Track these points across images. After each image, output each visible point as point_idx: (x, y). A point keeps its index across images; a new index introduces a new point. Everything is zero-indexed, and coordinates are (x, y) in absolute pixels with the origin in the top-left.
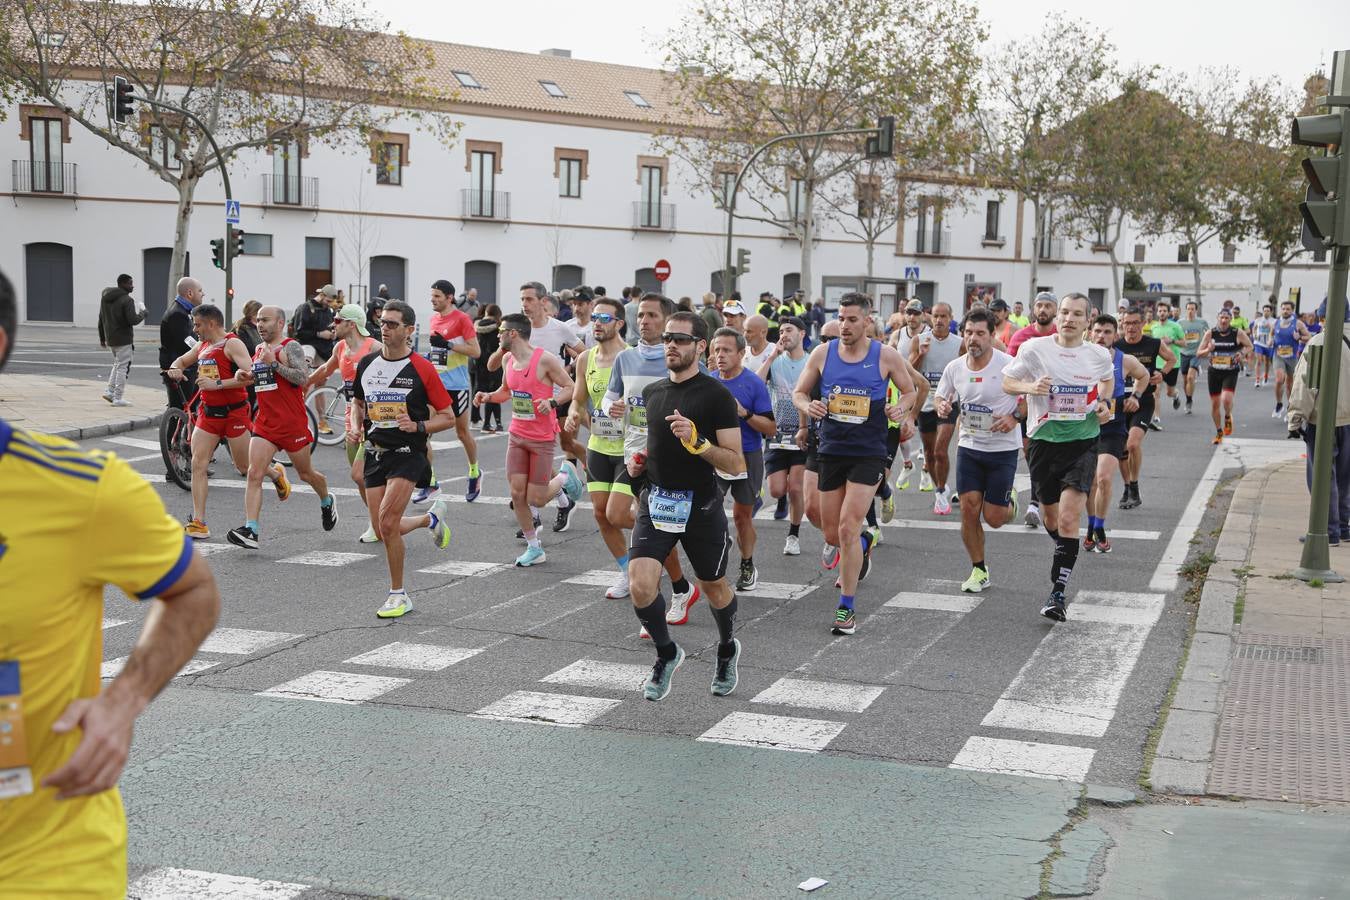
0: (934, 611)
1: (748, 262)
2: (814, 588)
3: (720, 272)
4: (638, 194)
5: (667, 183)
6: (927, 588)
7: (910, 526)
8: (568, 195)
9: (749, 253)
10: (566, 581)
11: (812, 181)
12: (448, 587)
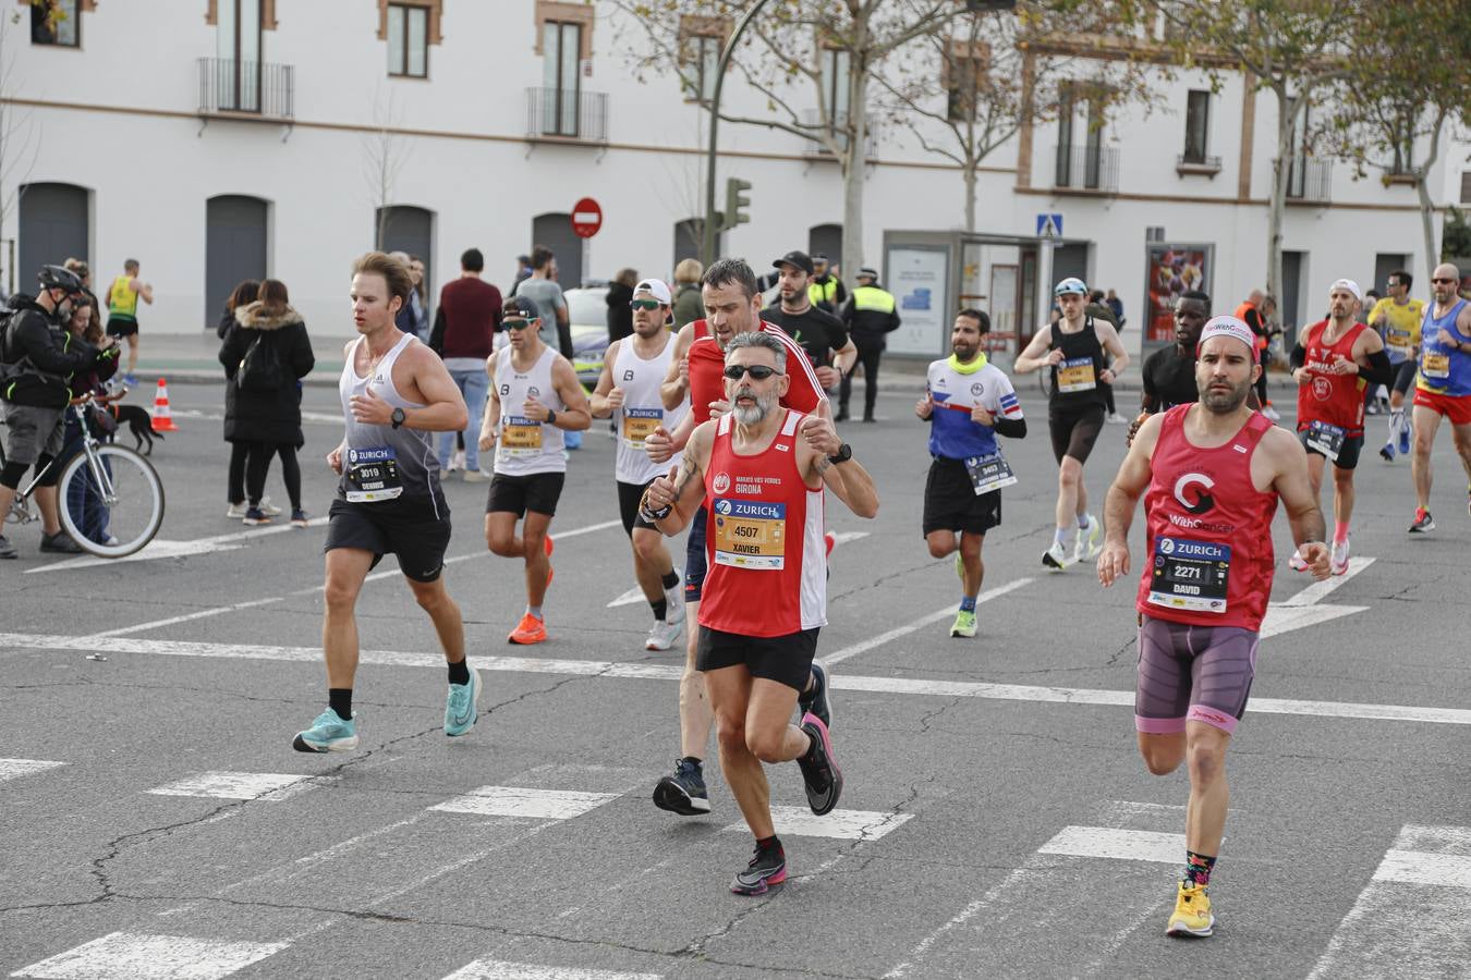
0: (1133, 863)
1: (746, 203)
2: (904, 817)
3: (691, 222)
4: (537, 73)
5: (592, 54)
6: (1117, 818)
7: (1073, 700)
8: (405, 74)
9: (747, 187)
10: (437, 807)
11: (864, 52)
12: (207, 824)
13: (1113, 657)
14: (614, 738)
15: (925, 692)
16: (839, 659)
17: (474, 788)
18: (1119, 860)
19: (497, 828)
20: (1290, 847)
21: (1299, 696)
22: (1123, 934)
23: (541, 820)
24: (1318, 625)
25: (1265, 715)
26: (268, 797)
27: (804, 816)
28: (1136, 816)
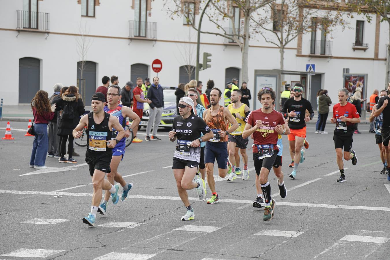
0: (366, 243)
1: (210, 61)
2: (302, 233)
3: (186, 66)
4: (132, 15)
5: (151, 9)
6: (360, 233)
7: (341, 208)
8: (87, 16)
9: (210, 55)
10: (176, 229)
11: (248, 10)
12: (118, 232)
13: (350, 198)
15: (298, 206)
17: (183, 225)
18: (362, 242)
19: (194, 234)
22: (366, 256)
23: (205, 232)
26: (130, 227)
27: (274, 232)
28: (365, 233)
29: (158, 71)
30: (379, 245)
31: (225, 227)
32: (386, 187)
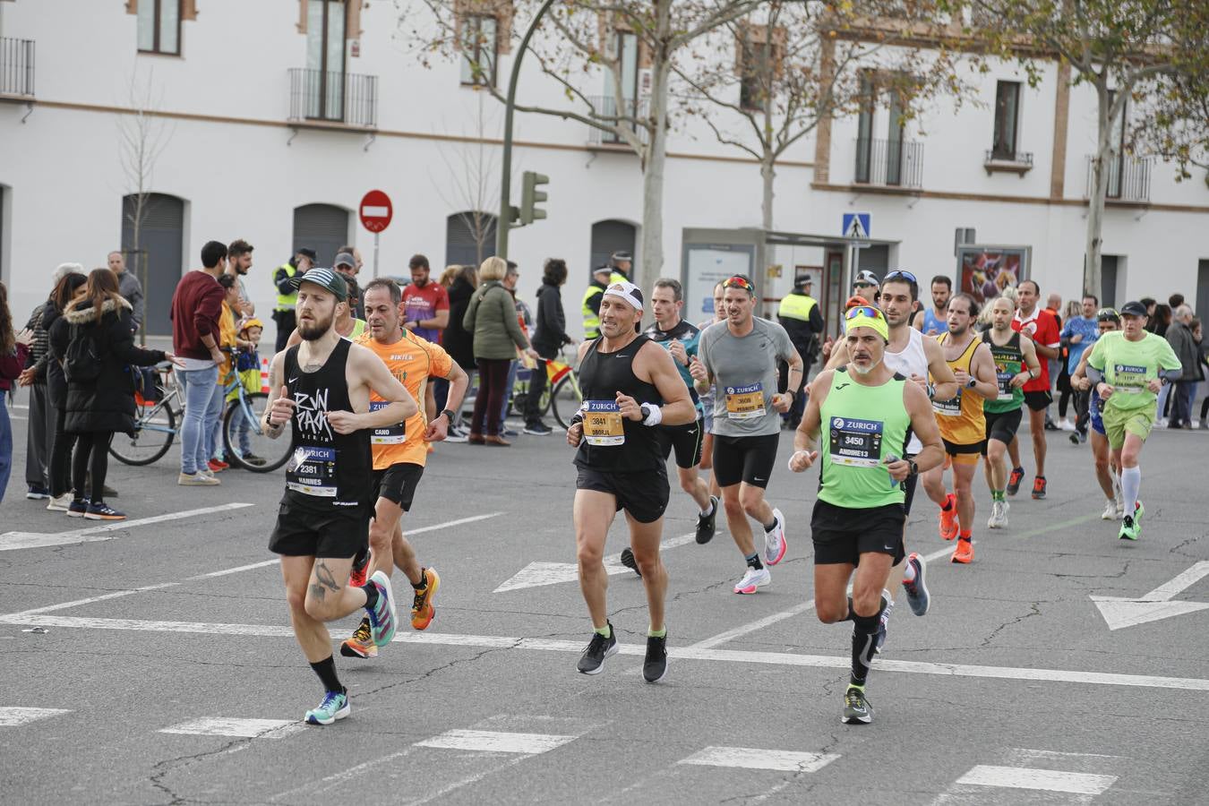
0: (1041, 792)
1: (543, 198)
2: (832, 757)
4: (301, 52)
5: (360, 33)
6: (1019, 760)
7: (956, 673)
8: (156, 50)
9: (545, 181)
10: (421, 744)
11: (663, 40)
12: (228, 754)
13: (986, 640)
14: (551, 696)
15: (819, 665)
16: (731, 637)
17: (446, 731)
18: (1029, 790)
19: (482, 761)
20: (1175, 784)
21: (1165, 673)
23: (517, 754)
24: (1174, 618)
25: (1137, 688)
26: (268, 735)
27: (744, 754)
28: (1035, 759)
29: (380, 229)
30: (1083, 799)
31: (585, 738)
32: (1095, 606)
